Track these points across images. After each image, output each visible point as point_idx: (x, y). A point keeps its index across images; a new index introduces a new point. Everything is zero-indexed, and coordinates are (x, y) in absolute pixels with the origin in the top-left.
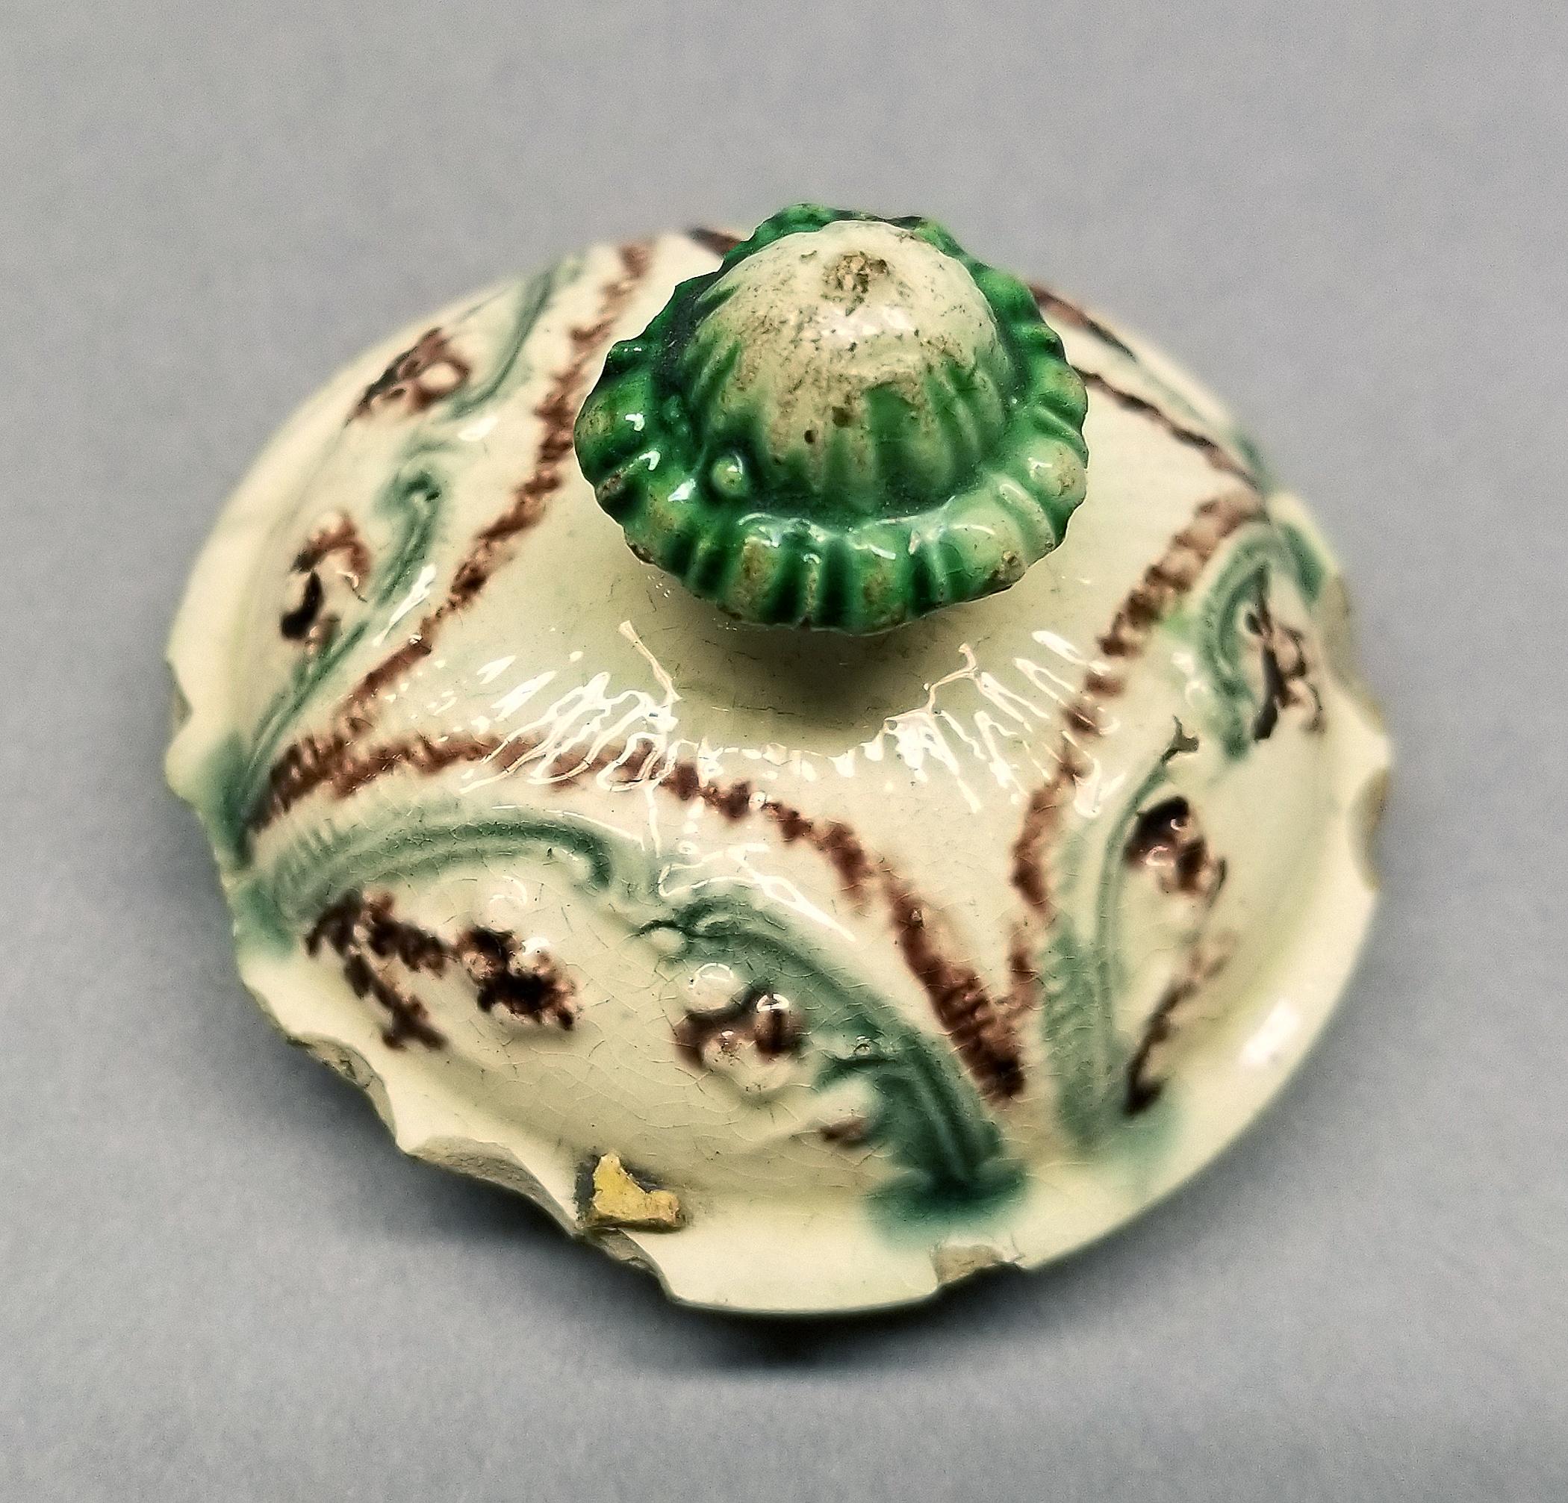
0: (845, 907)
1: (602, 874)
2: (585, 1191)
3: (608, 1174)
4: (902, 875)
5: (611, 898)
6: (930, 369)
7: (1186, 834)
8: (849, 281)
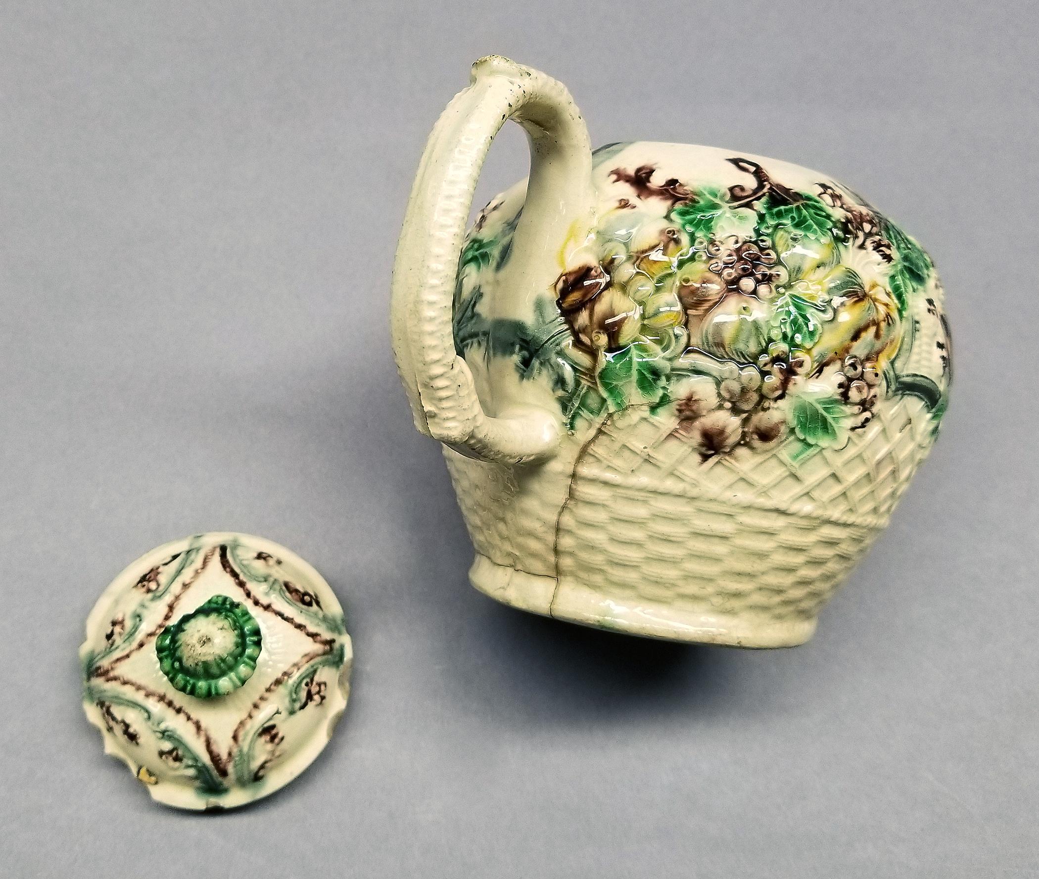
0: (196, 736)
1: (149, 718)
2: (138, 773)
3: (143, 771)
4: (209, 733)
5: (150, 723)
6: (215, 659)
7: (274, 732)
8: (202, 642)
